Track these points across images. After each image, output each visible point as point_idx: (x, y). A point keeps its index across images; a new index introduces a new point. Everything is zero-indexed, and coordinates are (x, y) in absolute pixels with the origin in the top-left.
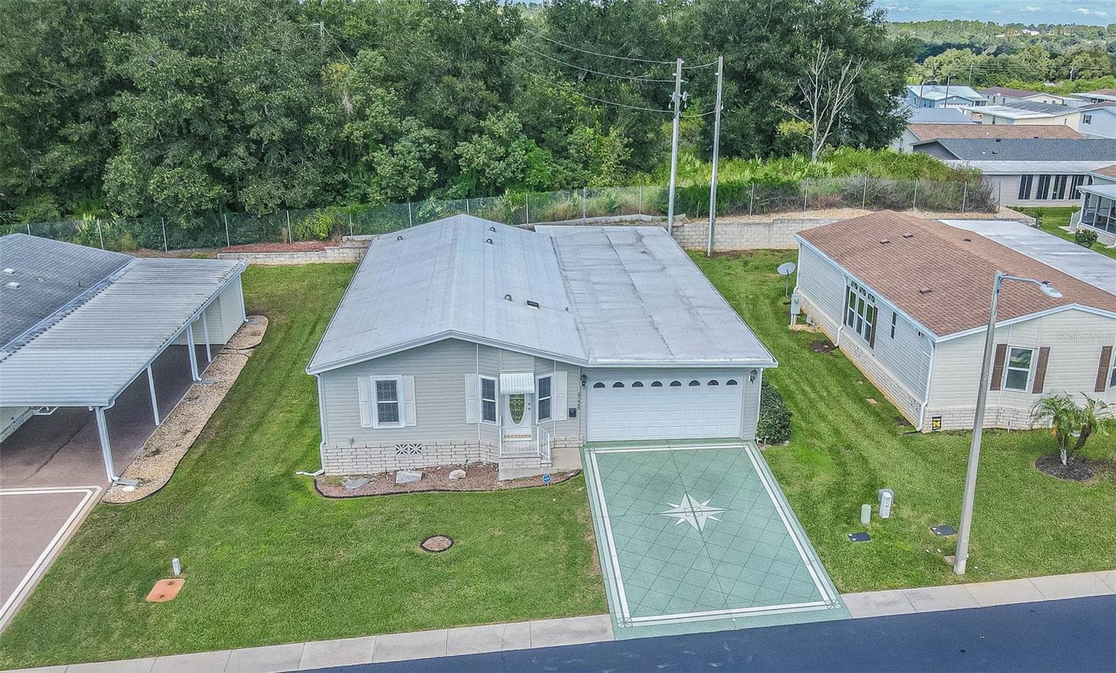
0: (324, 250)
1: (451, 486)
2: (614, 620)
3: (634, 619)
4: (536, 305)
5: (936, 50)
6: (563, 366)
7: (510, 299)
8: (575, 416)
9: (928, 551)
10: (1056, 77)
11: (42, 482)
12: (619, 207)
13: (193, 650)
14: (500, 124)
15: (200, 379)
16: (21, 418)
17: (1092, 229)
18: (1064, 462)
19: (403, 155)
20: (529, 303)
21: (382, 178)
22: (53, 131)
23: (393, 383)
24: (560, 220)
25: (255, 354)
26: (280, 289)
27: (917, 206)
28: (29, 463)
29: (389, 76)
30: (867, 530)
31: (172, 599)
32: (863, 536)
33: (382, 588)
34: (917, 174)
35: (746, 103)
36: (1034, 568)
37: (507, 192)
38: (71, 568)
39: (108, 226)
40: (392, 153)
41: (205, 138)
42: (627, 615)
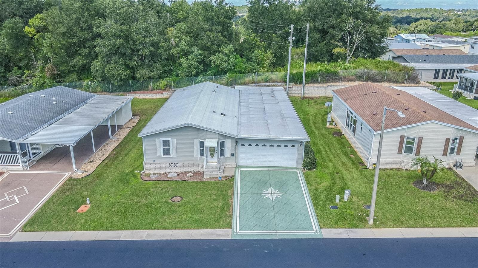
0: (163, 93)
1: (187, 179)
2: (233, 232)
3: (240, 232)
4: (225, 115)
5: (417, 20)
6: (229, 137)
7: (215, 113)
8: (233, 156)
9: (360, 215)
10: (466, 30)
11: (53, 170)
12: (269, 80)
13: (87, 230)
14: (226, 49)
15: (112, 137)
16: (51, 148)
17: (462, 91)
18: (425, 183)
19: (191, 60)
20: (222, 114)
21: (184, 68)
22: (77, 51)
23: (169, 141)
24: (247, 84)
25: (132, 129)
26: (146, 107)
27: (386, 81)
28: (51, 163)
29: (188, 32)
30: (337, 205)
31: (84, 212)
32: (335, 207)
33: (155, 213)
34: (388, 68)
35: (323, 41)
36: (402, 224)
37: (228, 74)
38: (55, 199)
39: (93, 84)
40: (187, 59)
41: (125, 54)
42: (238, 230)
